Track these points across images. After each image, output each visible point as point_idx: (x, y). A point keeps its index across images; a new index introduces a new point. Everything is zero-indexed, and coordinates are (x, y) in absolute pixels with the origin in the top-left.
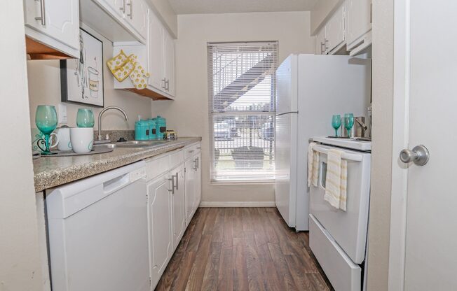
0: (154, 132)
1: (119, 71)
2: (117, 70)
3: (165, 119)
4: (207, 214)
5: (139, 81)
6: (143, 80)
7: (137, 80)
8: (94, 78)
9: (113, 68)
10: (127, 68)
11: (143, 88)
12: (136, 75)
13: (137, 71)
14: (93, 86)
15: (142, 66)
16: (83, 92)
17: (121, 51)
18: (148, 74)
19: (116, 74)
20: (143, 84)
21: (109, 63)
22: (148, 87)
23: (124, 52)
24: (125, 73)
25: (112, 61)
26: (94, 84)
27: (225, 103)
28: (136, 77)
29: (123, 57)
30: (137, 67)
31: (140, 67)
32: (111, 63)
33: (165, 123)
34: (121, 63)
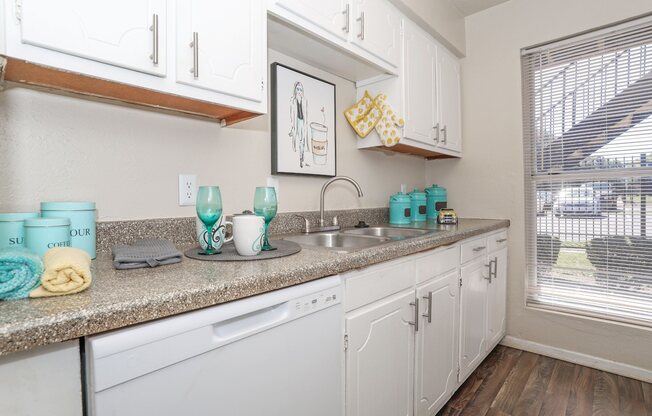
0: (423, 210)
1: (362, 122)
2: (359, 121)
3: (445, 190)
4: (514, 364)
5: (389, 134)
6: (394, 132)
7: (386, 132)
8: (319, 137)
9: (353, 119)
10: (372, 116)
11: (393, 143)
12: (383, 124)
13: (386, 119)
14: (319, 148)
15: (392, 109)
16: (302, 159)
17: (366, 92)
18: (401, 121)
19: (357, 127)
20: (393, 139)
21: (348, 114)
22: (402, 142)
23: (369, 93)
24: (370, 123)
25: (353, 110)
26: (321, 145)
27: (576, 154)
28: (384, 129)
29: (368, 100)
30: (385, 112)
31: (389, 112)
32: (351, 113)
33: (446, 196)
34: (365, 110)
